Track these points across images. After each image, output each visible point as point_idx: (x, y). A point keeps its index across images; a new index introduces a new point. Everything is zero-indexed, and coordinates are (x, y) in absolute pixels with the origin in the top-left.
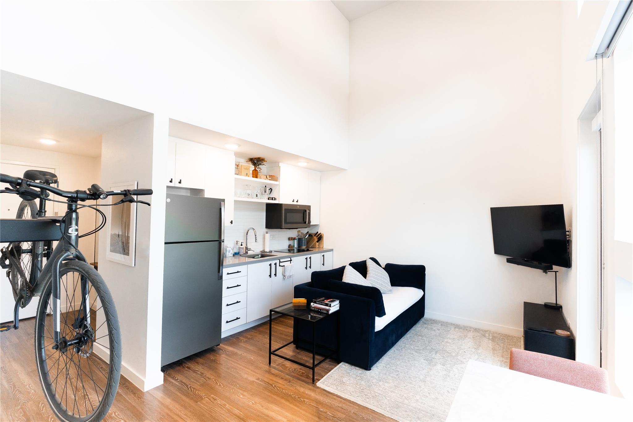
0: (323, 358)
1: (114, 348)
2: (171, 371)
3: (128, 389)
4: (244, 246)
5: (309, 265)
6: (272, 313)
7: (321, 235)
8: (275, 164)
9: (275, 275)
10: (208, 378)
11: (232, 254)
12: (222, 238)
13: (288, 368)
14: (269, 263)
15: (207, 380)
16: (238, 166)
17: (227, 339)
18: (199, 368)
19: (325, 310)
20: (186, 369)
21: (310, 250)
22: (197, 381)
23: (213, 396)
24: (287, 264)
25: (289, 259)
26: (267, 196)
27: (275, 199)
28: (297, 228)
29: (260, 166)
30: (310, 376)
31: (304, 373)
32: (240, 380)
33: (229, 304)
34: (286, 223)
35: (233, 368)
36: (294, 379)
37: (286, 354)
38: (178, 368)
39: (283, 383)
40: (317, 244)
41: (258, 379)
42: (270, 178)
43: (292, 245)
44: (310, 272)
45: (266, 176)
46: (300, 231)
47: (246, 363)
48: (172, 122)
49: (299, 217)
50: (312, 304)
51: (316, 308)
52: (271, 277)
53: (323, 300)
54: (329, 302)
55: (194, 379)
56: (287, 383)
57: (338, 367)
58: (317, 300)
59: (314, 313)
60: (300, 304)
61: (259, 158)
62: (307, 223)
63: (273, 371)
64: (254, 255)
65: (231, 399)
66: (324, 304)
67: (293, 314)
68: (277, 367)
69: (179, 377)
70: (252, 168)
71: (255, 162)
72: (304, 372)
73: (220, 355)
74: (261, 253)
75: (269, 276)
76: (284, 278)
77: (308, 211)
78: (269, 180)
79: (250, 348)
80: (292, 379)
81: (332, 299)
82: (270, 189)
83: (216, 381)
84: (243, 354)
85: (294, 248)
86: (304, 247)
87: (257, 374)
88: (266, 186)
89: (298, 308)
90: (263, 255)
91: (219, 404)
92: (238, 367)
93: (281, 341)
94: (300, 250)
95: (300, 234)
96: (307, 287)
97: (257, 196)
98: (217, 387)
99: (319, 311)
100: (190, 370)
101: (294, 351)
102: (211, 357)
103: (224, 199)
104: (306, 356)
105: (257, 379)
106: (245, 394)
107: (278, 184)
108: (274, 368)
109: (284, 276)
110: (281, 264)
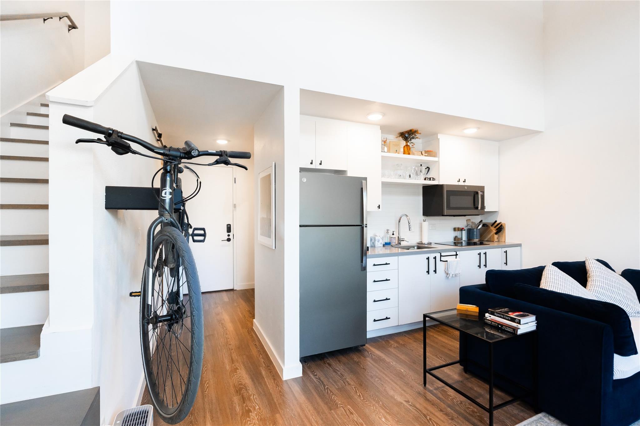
0: (509, 398)
1: (194, 334)
2: (312, 364)
3: (270, 372)
4: (396, 235)
5: (483, 263)
6: (427, 319)
7: (502, 225)
8: (433, 136)
9: (435, 271)
10: (348, 383)
11: (381, 243)
12: (365, 223)
13: (450, 397)
14: (427, 256)
15: (346, 385)
16: (385, 142)
17: (375, 340)
18: (340, 368)
19: (509, 327)
20: (327, 365)
21: (484, 243)
22: (335, 382)
23: (350, 408)
24: (450, 259)
25: (455, 253)
26: (423, 177)
27: (434, 179)
28: (465, 216)
29: (413, 141)
30: (485, 419)
31: (476, 413)
32: (384, 395)
33: (376, 300)
34: (449, 207)
35: (377, 377)
36: (460, 417)
37: (449, 376)
38: (319, 362)
39: (442, 419)
40: (496, 236)
41: (408, 402)
42: (426, 154)
43: (459, 237)
44: (484, 271)
45: (420, 152)
46: (470, 220)
47: (394, 375)
48: (304, 93)
49: (468, 201)
50: (487, 315)
51: (494, 322)
52: (429, 274)
53: (507, 312)
54: (517, 316)
55: (334, 381)
56: (448, 419)
57: (535, 418)
58: (495, 310)
59: (492, 329)
60: (469, 313)
61: (411, 130)
62: (479, 208)
63: (430, 396)
64: (408, 246)
65: (370, 419)
66: (507, 318)
67: (457, 325)
68: (435, 391)
69: (319, 373)
70: (404, 143)
71: (406, 135)
72: (476, 410)
73: (365, 357)
74: (417, 245)
75: (427, 272)
76: (448, 276)
77: (480, 193)
78: (425, 156)
79: (401, 357)
80: (455, 415)
81: (522, 313)
82: (427, 167)
83: (355, 389)
84: (391, 363)
85: (462, 241)
86: (476, 240)
87: (407, 394)
88: (421, 165)
89: (465, 318)
90: (420, 246)
91: (355, 421)
92: (383, 378)
93: (443, 357)
94: (470, 243)
95: (471, 224)
96: (479, 290)
97: (410, 176)
98: (356, 397)
99: (499, 327)
100: (331, 368)
101: (460, 375)
102: (355, 357)
103: (367, 178)
104: (479, 386)
105: (406, 401)
106: (388, 417)
107: (437, 160)
108: (431, 391)
109: (447, 274)
110: (443, 259)
